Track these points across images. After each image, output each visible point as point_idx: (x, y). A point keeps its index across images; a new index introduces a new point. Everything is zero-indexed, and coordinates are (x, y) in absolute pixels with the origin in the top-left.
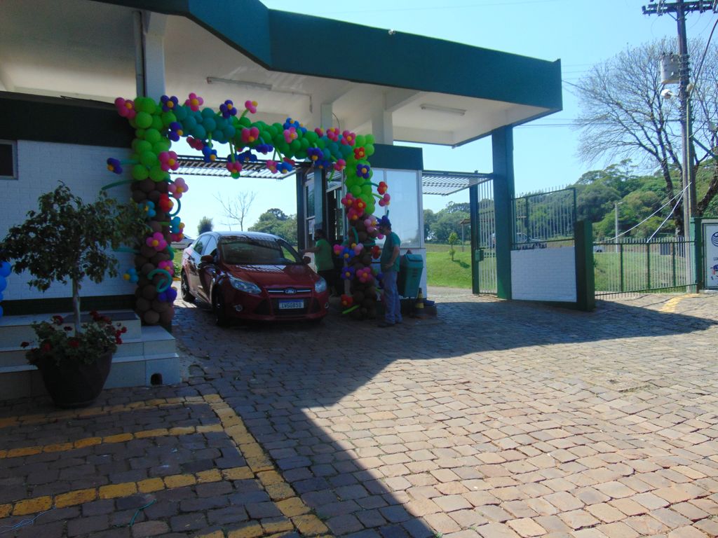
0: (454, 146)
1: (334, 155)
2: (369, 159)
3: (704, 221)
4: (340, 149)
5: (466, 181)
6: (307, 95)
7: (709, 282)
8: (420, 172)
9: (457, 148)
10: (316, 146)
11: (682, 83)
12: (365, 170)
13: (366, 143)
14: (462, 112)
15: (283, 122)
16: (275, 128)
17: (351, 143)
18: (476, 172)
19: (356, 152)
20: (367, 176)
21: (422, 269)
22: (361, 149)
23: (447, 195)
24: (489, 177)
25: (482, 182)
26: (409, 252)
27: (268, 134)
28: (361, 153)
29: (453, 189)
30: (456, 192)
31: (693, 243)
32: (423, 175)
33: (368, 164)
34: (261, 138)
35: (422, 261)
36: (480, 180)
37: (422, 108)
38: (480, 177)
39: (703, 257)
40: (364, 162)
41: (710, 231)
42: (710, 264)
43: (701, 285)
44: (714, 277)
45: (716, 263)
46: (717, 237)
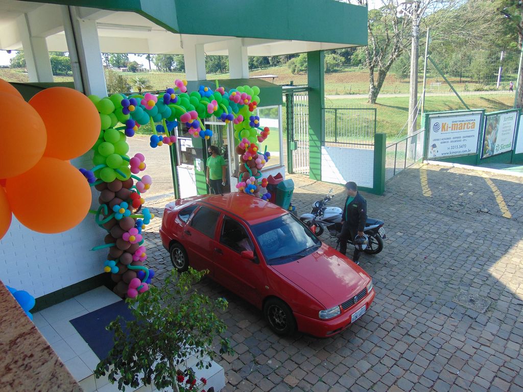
3: (430, 116)
7: (430, 156)
11: (416, 7)
12: (257, 122)
24: (304, 89)
39: (428, 139)
41: (433, 122)
42: (431, 143)
43: (425, 157)
44: (432, 151)
45: (434, 143)
46: (436, 125)
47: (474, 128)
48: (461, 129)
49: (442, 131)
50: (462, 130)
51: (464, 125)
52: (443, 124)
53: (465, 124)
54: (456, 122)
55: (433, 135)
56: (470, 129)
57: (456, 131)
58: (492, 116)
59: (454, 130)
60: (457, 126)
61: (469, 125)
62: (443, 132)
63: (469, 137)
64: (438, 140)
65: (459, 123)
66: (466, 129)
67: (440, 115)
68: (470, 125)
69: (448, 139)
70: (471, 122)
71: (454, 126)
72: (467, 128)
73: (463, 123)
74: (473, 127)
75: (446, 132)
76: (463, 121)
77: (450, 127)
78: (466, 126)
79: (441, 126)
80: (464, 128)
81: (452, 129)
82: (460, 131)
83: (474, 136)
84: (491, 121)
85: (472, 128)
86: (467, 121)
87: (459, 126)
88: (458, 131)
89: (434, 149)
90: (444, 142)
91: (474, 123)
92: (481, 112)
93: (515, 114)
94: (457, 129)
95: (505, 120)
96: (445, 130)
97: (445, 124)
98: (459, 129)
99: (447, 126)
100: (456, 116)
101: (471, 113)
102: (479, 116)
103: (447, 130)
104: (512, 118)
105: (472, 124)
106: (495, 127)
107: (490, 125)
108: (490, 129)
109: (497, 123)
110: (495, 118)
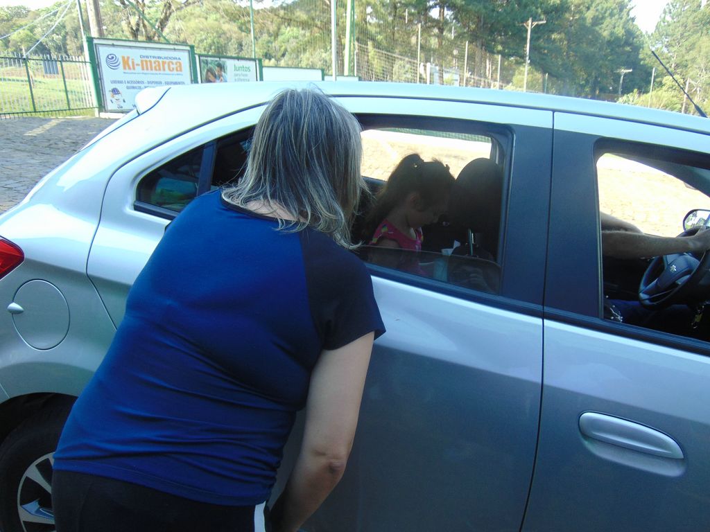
3: (95, 41)
31: (88, 64)
39: (100, 79)
41: (103, 52)
42: (108, 87)
43: (102, 107)
44: (114, 100)
45: (114, 86)
46: (111, 59)
47: (181, 70)
48: (160, 69)
49: (125, 68)
50: (162, 72)
51: (163, 65)
52: (123, 58)
53: (164, 63)
54: (147, 57)
55: (107, 73)
56: (175, 72)
57: (149, 71)
58: (209, 59)
60: (151, 65)
61: (172, 66)
62: (127, 71)
63: (176, 83)
64: (120, 82)
65: (153, 60)
66: (167, 71)
67: (115, 43)
68: (175, 66)
69: (138, 82)
70: (174, 61)
71: (146, 64)
72: (170, 70)
73: (161, 60)
74: (180, 68)
75: (132, 71)
76: (159, 58)
78: (166, 66)
79: (121, 60)
80: (164, 70)
81: (143, 69)
82: (158, 72)
83: (183, 83)
84: (209, 65)
85: (177, 71)
86: (165, 58)
87: (153, 65)
88: (154, 72)
89: (117, 96)
90: (134, 88)
91: (180, 63)
92: (188, 48)
93: (252, 63)
94: (152, 70)
95: (236, 69)
96: (130, 68)
97: (128, 58)
98: (156, 70)
99: (133, 63)
100: (146, 48)
101: (172, 47)
102: (186, 54)
103: (134, 69)
104: (248, 69)
105: (176, 64)
106: (220, 76)
107: (210, 70)
108: (211, 78)
109: (221, 70)
110: (216, 63)
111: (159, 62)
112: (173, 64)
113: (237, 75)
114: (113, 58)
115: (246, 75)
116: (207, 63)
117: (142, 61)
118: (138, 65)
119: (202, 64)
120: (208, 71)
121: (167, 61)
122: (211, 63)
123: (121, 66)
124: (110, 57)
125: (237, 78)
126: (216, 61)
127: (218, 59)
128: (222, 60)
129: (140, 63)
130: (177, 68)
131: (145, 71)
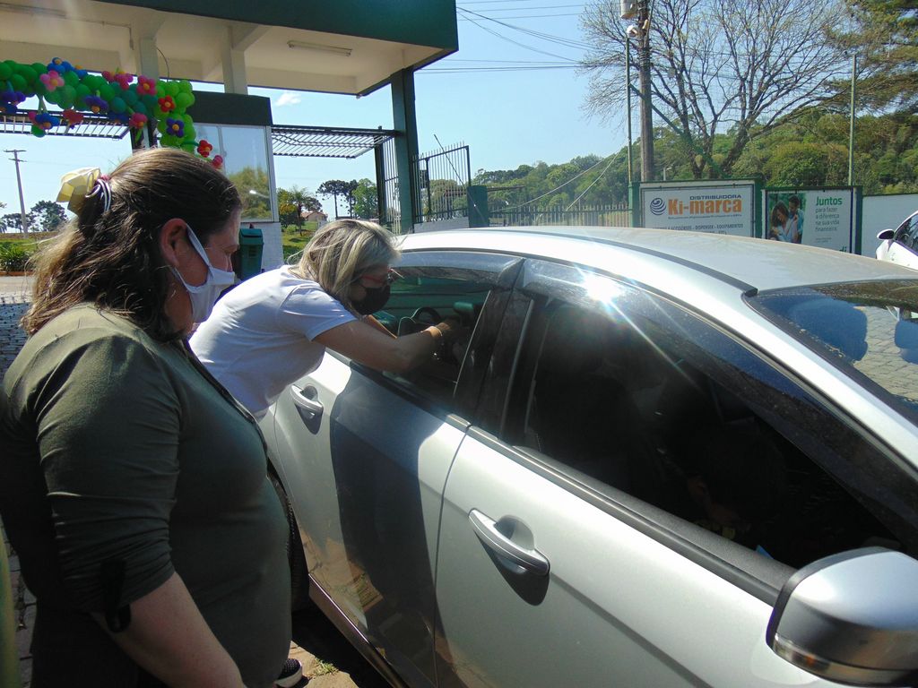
0: (358, 95)
1: (132, 107)
2: (190, 111)
3: (642, 186)
4: (140, 100)
5: (370, 140)
6: (126, 26)
8: (269, 128)
9: (362, 98)
10: (98, 94)
11: (640, 18)
12: (176, 127)
13: (181, 91)
14: (348, 52)
15: (46, 62)
16: (33, 70)
17: (151, 92)
18: (380, 128)
19: (162, 102)
20: (180, 134)
21: (262, 246)
22: (168, 99)
23: (353, 157)
24: (390, 133)
25: (386, 140)
26: (251, 227)
27: (20, 78)
28: (168, 104)
29: (359, 150)
30: (362, 154)
31: (630, 212)
32: (273, 131)
33: (189, 118)
34: (9, 83)
35: (261, 236)
36: (384, 137)
37: (290, 46)
38: (384, 135)
40: (178, 117)
41: (649, 197)
47: (740, 210)
48: (712, 211)
49: (670, 213)
50: (715, 214)
51: (718, 206)
52: (670, 201)
53: (718, 204)
54: (699, 198)
55: (650, 220)
56: (732, 213)
57: (700, 215)
58: (780, 193)
59: (697, 212)
60: (702, 206)
61: (728, 206)
62: (674, 216)
63: (731, 226)
65: (705, 201)
66: (721, 213)
67: (663, 185)
68: (732, 206)
69: (684, 228)
70: (732, 200)
71: (696, 206)
72: (725, 210)
73: (714, 200)
74: (738, 207)
75: (679, 215)
76: (713, 197)
77: (685, 208)
78: (721, 207)
79: (667, 204)
80: (718, 211)
81: (692, 212)
82: (710, 214)
83: (741, 226)
84: (780, 201)
85: (735, 211)
87: (705, 207)
88: (705, 214)
91: (740, 202)
92: (752, 182)
93: (848, 193)
94: (702, 212)
95: (819, 202)
96: (676, 213)
97: (676, 201)
98: (707, 212)
99: (681, 206)
100: (698, 187)
101: (731, 183)
102: (749, 190)
103: (681, 212)
104: (839, 201)
105: (734, 203)
106: (794, 213)
107: (781, 208)
108: (781, 216)
109: (796, 206)
110: (790, 197)
111: (712, 203)
112: (730, 203)
113: (820, 210)
114: (658, 202)
115: (835, 210)
116: (776, 198)
117: (692, 203)
118: (686, 208)
119: (770, 201)
120: (777, 208)
121: (724, 200)
122: (782, 198)
123: (667, 211)
124: (655, 202)
125: (819, 214)
126: (791, 194)
127: (794, 192)
128: (801, 192)
129: (689, 205)
130: (734, 208)
131: (694, 215)
